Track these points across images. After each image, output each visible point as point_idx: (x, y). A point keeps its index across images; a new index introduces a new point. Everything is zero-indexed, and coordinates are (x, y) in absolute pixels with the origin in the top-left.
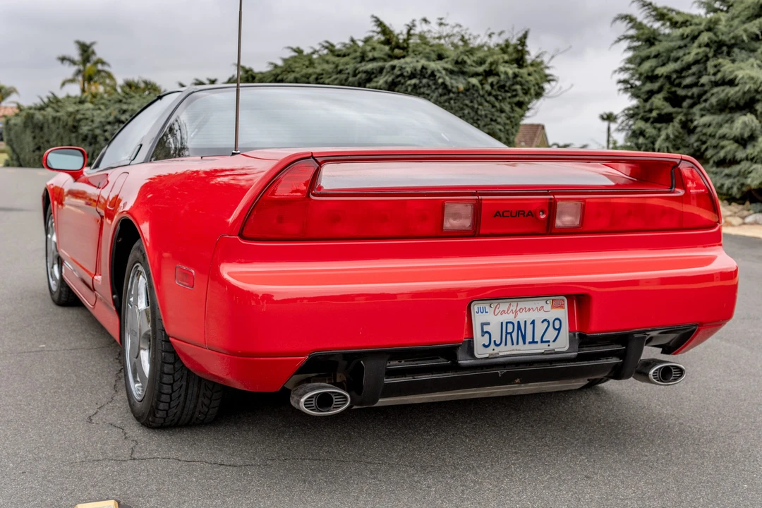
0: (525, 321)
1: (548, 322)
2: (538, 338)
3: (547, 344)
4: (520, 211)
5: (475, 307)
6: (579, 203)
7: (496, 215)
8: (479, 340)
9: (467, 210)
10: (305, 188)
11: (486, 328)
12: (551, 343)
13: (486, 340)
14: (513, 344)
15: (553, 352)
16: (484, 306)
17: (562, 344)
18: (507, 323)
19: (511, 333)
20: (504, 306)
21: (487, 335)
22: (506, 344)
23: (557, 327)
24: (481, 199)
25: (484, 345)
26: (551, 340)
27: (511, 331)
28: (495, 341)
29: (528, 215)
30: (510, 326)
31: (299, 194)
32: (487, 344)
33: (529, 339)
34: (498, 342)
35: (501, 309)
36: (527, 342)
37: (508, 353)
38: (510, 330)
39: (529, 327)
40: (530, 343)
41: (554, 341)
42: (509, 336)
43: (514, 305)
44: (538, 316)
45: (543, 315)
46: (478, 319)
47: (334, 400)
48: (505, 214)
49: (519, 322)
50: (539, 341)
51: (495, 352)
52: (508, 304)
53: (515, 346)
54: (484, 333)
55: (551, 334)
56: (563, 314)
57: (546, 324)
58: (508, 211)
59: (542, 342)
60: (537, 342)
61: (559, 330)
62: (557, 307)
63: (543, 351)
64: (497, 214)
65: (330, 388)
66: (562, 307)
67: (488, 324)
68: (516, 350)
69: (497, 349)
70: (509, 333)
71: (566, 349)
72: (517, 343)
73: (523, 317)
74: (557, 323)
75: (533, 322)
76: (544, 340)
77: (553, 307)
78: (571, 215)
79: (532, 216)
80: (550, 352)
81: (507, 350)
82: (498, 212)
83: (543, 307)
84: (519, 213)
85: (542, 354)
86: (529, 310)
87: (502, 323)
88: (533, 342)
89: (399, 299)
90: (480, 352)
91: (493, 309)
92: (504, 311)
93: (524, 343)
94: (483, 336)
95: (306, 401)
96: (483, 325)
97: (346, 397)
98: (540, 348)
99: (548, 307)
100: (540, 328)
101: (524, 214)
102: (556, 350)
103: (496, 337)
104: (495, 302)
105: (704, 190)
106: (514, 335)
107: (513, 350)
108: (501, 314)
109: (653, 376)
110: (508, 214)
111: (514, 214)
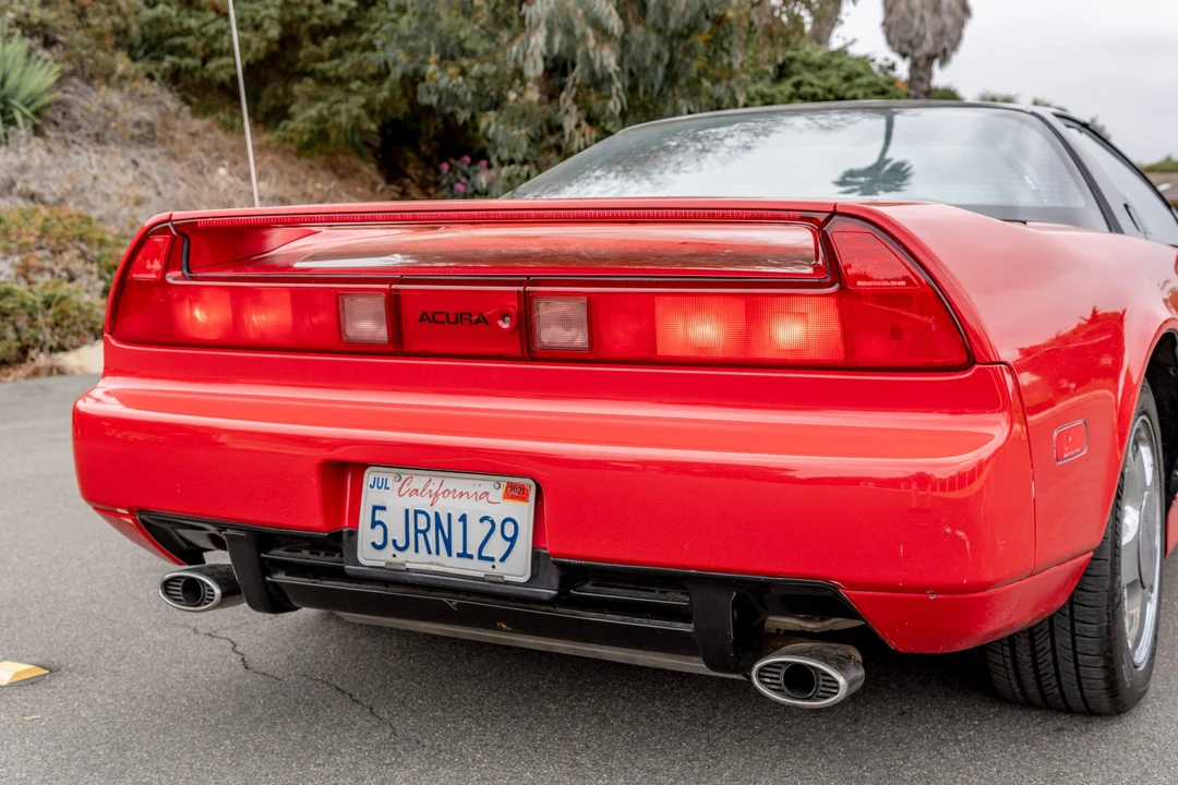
0: (449, 515)
1: (492, 522)
2: (473, 549)
3: (490, 564)
4: (462, 314)
5: (370, 476)
6: (584, 300)
7: (421, 320)
8: (366, 535)
9: (378, 304)
10: (159, 267)
11: (379, 516)
12: (497, 563)
13: (377, 536)
14: (429, 552)
15: (499, 579)
16: (382, 476)
17: (517, 569)
18: (416, 512)
19: (424, 532)
20: (419, 480)
21: (379, 528)
22: (417, 550)
23: (508, 533)
25: (373, 544)
26: (497, 558)
27: (424, 528)
28: (394, 541)
29: (478, 321)
30: (422, 520)
31: (153, 277)
32: (379, 543)
33: (457, 547)
34: (401, 544)
35: (413, 486)
36: (454, 553)
37: (424, 567)
38: (422, 525)
39: (457, 527)
40: (459, 555)
41: (502, 560)
42: (421, 536)
43: (437, 481)
44: (475, 509)
45: (483, 508)
46: (370, 497)
48: (438, 317)
49: (437, 514)
50: (475, 554)
51: (398, 560)
52: (426, 479)
53: (433, 557)
54: (374, 524)
55: (497, 547)
56: (523, 512)
57: (488, 525)
58: (442, 313)
59: (481, 557)
60: (471, 557)
61: (512, 540)
62: (513, 497)
63: (482, 575)
64: (423, 317)
66: (524, 499)
67: (384, 508)
68: (438, 564)
69: (401, 557)
70: (421, 531)
71: (524, 580)
72: (438, 553)
73: (446, 506)
74: (509, 529)
75: (463, 518)
76: (484, 554)
77: (507, 496)
79: (487, 323)
80: (495, 579)
81: (420, 561)
82: (424, 313)
83: (487, 493)
84: (460, 318)
85: (481, 580)
86: (461, 494)
87: (407, 511)
88: (464, 555)
90: (368, 555)
91: (399, 485)
92: (416, 491)
93: (450, 554)
94: (373, 526)
96: (375, 508)
98: (475, 569)
99: (496, 495)
100: (477, 532)
102: (507, 578)
103: (396, 533)
104: (405, 473)
105: (904, 283)
106: (431, 535)
107: (431, 563)
108: (410, 496)
109: (760, 677)
110: (444, 318)
111: (452, 319)
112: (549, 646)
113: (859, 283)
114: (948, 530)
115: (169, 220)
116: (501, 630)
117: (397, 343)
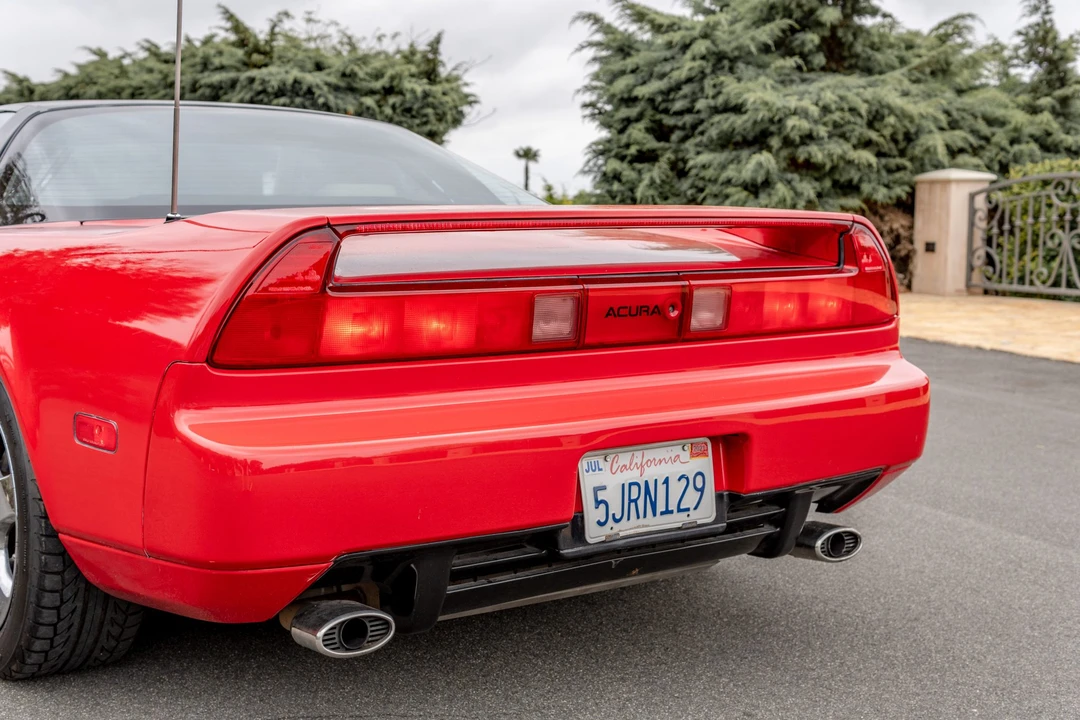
0: (656, 481)
1: (687, 479)
2: (673, 506)
3: (686, 513)
4: (641, 307)
5: (583, 465)
7: (608, 314)
8: (592, 515)
9: (566, 307)
10: (318, 277)
11: (601, 496)
12: (691, 512)
13: (600, 514)
14: (638, 517)
15: (694, 525)
16: (595, 459)
17: (706, 512)
18: (631, 484)
19: (635, 501)
20: (624, 457)
21: (602, 507)
22: (629, 519)
23: (699, 485)
24: (588, 290)
25: (599, 523)
26: (692, 507)
27: (636, 497)
28: (614, 515)
29: (653, 312)
30: (635, 489)
31: (309, 288)
32: (603, 520)
33: (661, 507)
34: (618, 517)
35: (621, 463)
36: (658, 513)
37: (632, 532)
38: (634, 496)
39: (661, 489)
40: (662, 513)
41: (695, 508)
42: (633, 505)
43: (639, 455)
44: (673, 470)
45: (677, 469)
46: (588, 482)
47: (370, 629)
48: (622, 312)
49: (646, 482)
50: (675, 511)
51: (615, 531)
52: (630, 454)
53: (642, 521)
54: (598, 503)
55: (691, 498)
56: (705, 464)
57: (684, 482)
58: (626, 307)
59: (679, 510)
60: (672, 512)
61: (702, 490)
62: (698, 455)
63: (680, 525)
64: (610, 312)
65: (362, 609)
66: (704, 454)
67: (604, 488)
69: (617, 527)
70: (633, 501)
71: (712, 518)
72: (645, 516)
73: (653, 473)
74: (699, 479)
75: (666, 481)
76: (682, 507)
77: (693, 455)
78: (711, 311)
79: (659, 313)
80: (690, 525)
81: (631, 528)
82: (611, 309)
83: (678, 456)
84: (640, 310)
85: (679, 529)
86: (660, 461)
87: (623, 485)
88: (667, 512)
89: (450, 456)
90: (594, 534)
91: (608, 464)
92: (625, 466)
93: (655, 515)
94: (597, 508)
95: (325, 635)
96: (596, 490)
97: (387, 622)
98: (676, 521)
99: (685, 455)
100: (676, 489)
101: (647, 311)
102: (699, 522)
103: (615, 509)
104: (611, 453)
106: (641, 503)
107: (638, 527)
108: (622, 472)
109: (821, 549)
110: (626, 312)
111: (634, 312)
116: (635, 575)
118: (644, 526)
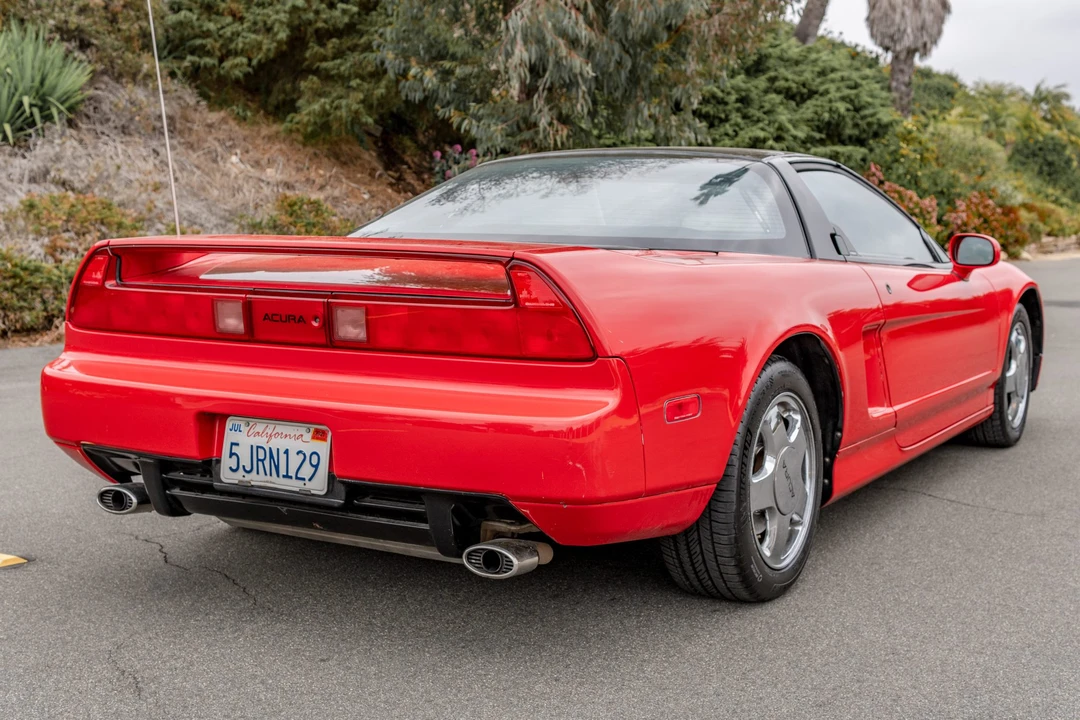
0: (278, 450)
1: (304, 455)
2: (292, 473)
3: (302, 482)
4: (289, 316)
5: (229, 423)
6: (363, 309)
7: (265, 319)
8: (227, 462)
9: (238, 307)
10: (99, 277)
11: (235, 449)
12: (307, 482)
13: (233, 463)
14: (266, 474)
15: (308, 493)
16: (237, 423)
17: (318, 486)
18: (258, 447)
19: (262, 461)
20: (260, 426)
21: (234, 457)
22: (258, 473)
23: (314, 462)
25: (231, 468)
26: (307, 479)
28: (244, 467)
29: (299, 321)
30: (261, 451)
31: (96, 283)
32: (234, 468)
33: (283, 471)
34: (248, 469)
35: (257, 430)
36: (281, 475)
37: (262, 484)
38: (261, 457)
39: (283, 457)
40: (284, 476)
41: (310, 480)
42: (260, 464)
43: (271, 427)
44: (294, 445)
45: (299, 445)
46: (229, 437)
47: (125, 501)
48: (275, 318)
49: (270, 449)
50: (294, 477)
51: (246, 479)
52: (265, 425)
53: (268, 478)
54: (232, 454)
55: (307, 470)
56: (323, 448)
57: (301, 456)
58: (277, 315)
59: (297, 478)
60: (291, 477)
61: (316, 467)
62: (318, 439)
63: (297, 490)
64: (266, 317)
66: (325, 440)
67: (237, 444)
69: (248, 477)
70: (260, 460)
71: (323, 493)
72: (271, 475)
73: (278, 444)
74: (315, 458)
75: (286, 452)
76: (299, 476)
77: (314, 437)
78: (355, 326)
79: (305, 322)
80: (305, 493)
81: (260, 480)
82: (267, 315)
83: (302, 435)
84: (290, 318)
85: (297, 493)
86: (286, 436)
87: (253, 446)
88: (287, 476)
90: (227, 476)
91: (248, 429)
92: (258, 433)
93: (278, 476)
94: (230, 457)
95: (102, 495)
96: (232, 444)
97: (131, 499)
98: (293, 485)
99: (308, 436)
100: (295, 461)
101: (294, 319)
102: (313, 492)
103: (245, 461)
104: (252, 421)
105: (553, 305)
106: (267, 463)
107: (267, 482)
108: (254, 436)
109: (468, 559)
110: (277, 318)
111: (284, 319)
112: (356, 543)
113: (527, 304)
114: (571, 463)
115: (108, 245)
116: (316, 528)
117: (250, 334)
118: (271, 482)
